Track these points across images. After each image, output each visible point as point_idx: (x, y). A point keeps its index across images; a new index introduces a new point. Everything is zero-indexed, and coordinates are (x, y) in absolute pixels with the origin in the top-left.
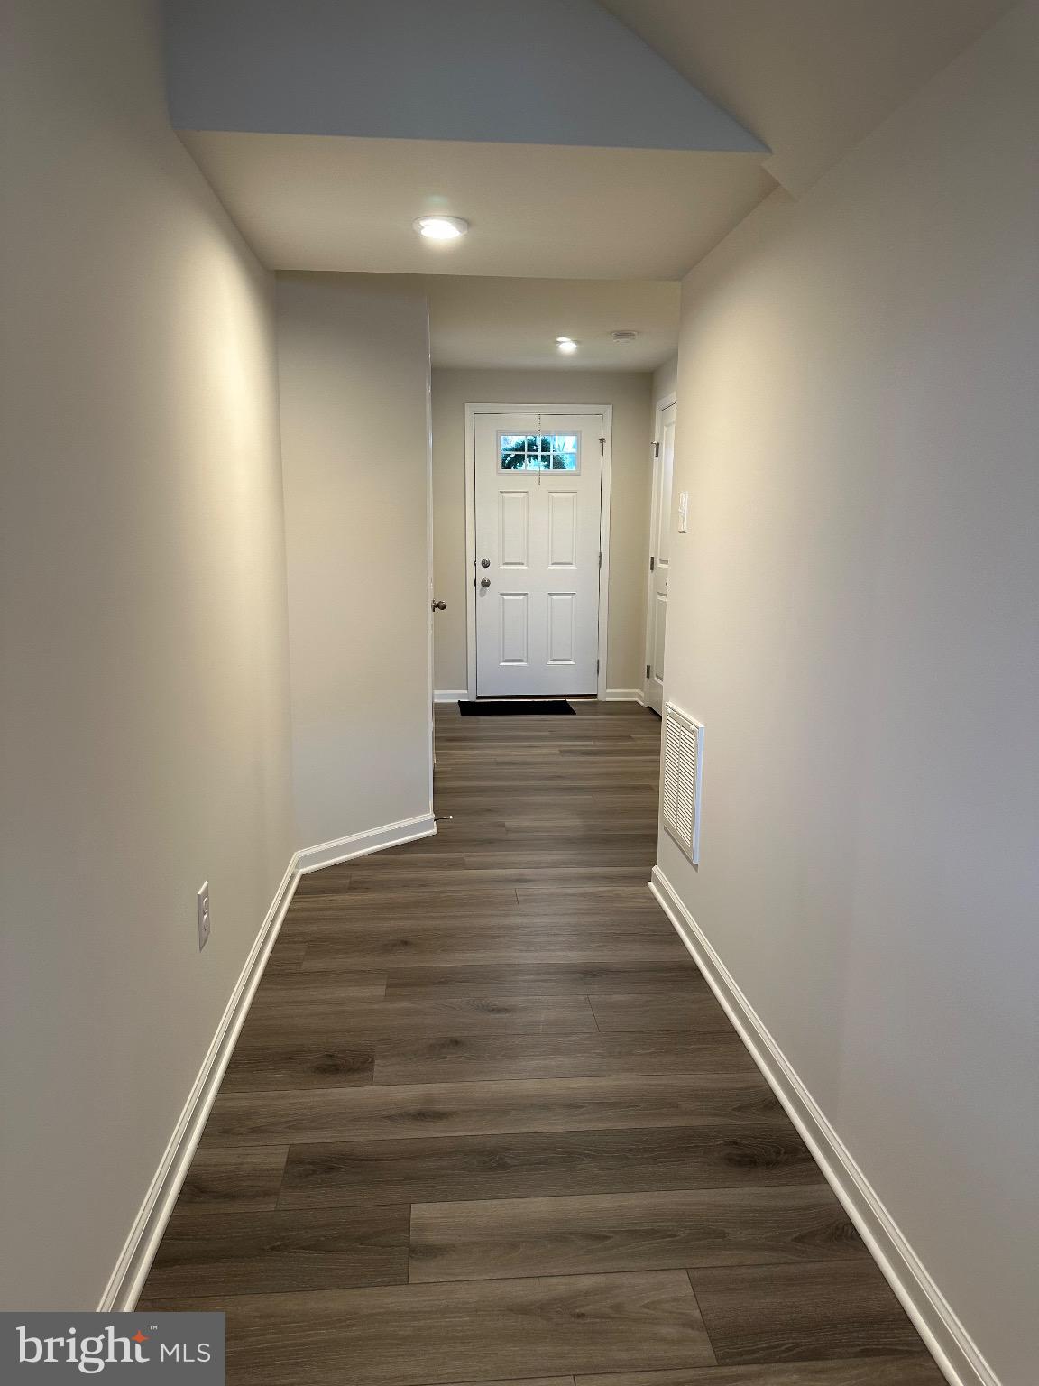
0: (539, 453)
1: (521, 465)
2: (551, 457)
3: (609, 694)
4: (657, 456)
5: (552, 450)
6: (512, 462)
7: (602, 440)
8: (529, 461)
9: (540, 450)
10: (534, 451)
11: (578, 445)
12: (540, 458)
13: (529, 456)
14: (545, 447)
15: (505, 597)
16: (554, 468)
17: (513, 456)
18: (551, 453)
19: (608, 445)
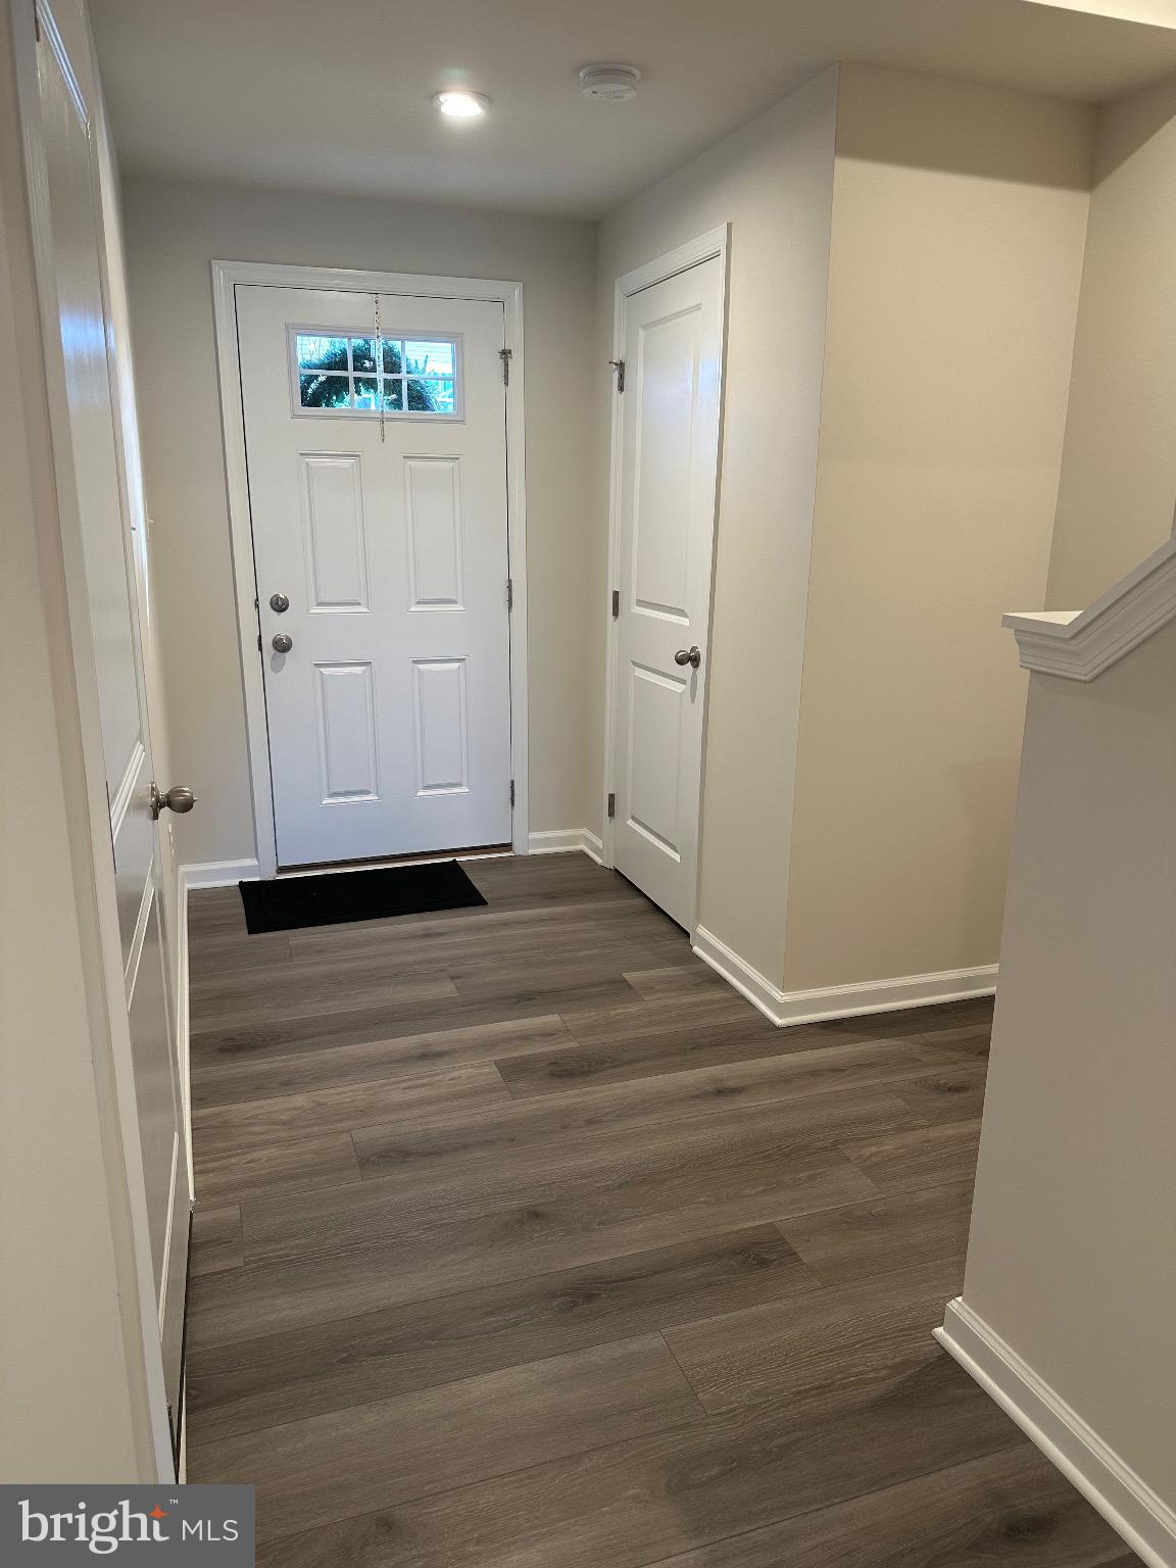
0: (380, 375)
1: (340, 399)
2: (405, 385)
3: (535, 842)
4: (621, 389)
5: (404, 369)
6: (323, 391)
7: (505, 354)
8: (358, 392)
9: (380, 367)
10: (366, 370)
11: (459, 359)
12: (381, 386)
13: (357, 380)
14: (392, 365)
15: (324, 670)
16: (411, 408)
17: (322, 379)
18: (403, 375)
19: (517, 364)
